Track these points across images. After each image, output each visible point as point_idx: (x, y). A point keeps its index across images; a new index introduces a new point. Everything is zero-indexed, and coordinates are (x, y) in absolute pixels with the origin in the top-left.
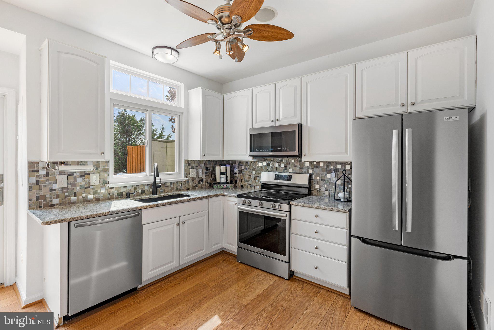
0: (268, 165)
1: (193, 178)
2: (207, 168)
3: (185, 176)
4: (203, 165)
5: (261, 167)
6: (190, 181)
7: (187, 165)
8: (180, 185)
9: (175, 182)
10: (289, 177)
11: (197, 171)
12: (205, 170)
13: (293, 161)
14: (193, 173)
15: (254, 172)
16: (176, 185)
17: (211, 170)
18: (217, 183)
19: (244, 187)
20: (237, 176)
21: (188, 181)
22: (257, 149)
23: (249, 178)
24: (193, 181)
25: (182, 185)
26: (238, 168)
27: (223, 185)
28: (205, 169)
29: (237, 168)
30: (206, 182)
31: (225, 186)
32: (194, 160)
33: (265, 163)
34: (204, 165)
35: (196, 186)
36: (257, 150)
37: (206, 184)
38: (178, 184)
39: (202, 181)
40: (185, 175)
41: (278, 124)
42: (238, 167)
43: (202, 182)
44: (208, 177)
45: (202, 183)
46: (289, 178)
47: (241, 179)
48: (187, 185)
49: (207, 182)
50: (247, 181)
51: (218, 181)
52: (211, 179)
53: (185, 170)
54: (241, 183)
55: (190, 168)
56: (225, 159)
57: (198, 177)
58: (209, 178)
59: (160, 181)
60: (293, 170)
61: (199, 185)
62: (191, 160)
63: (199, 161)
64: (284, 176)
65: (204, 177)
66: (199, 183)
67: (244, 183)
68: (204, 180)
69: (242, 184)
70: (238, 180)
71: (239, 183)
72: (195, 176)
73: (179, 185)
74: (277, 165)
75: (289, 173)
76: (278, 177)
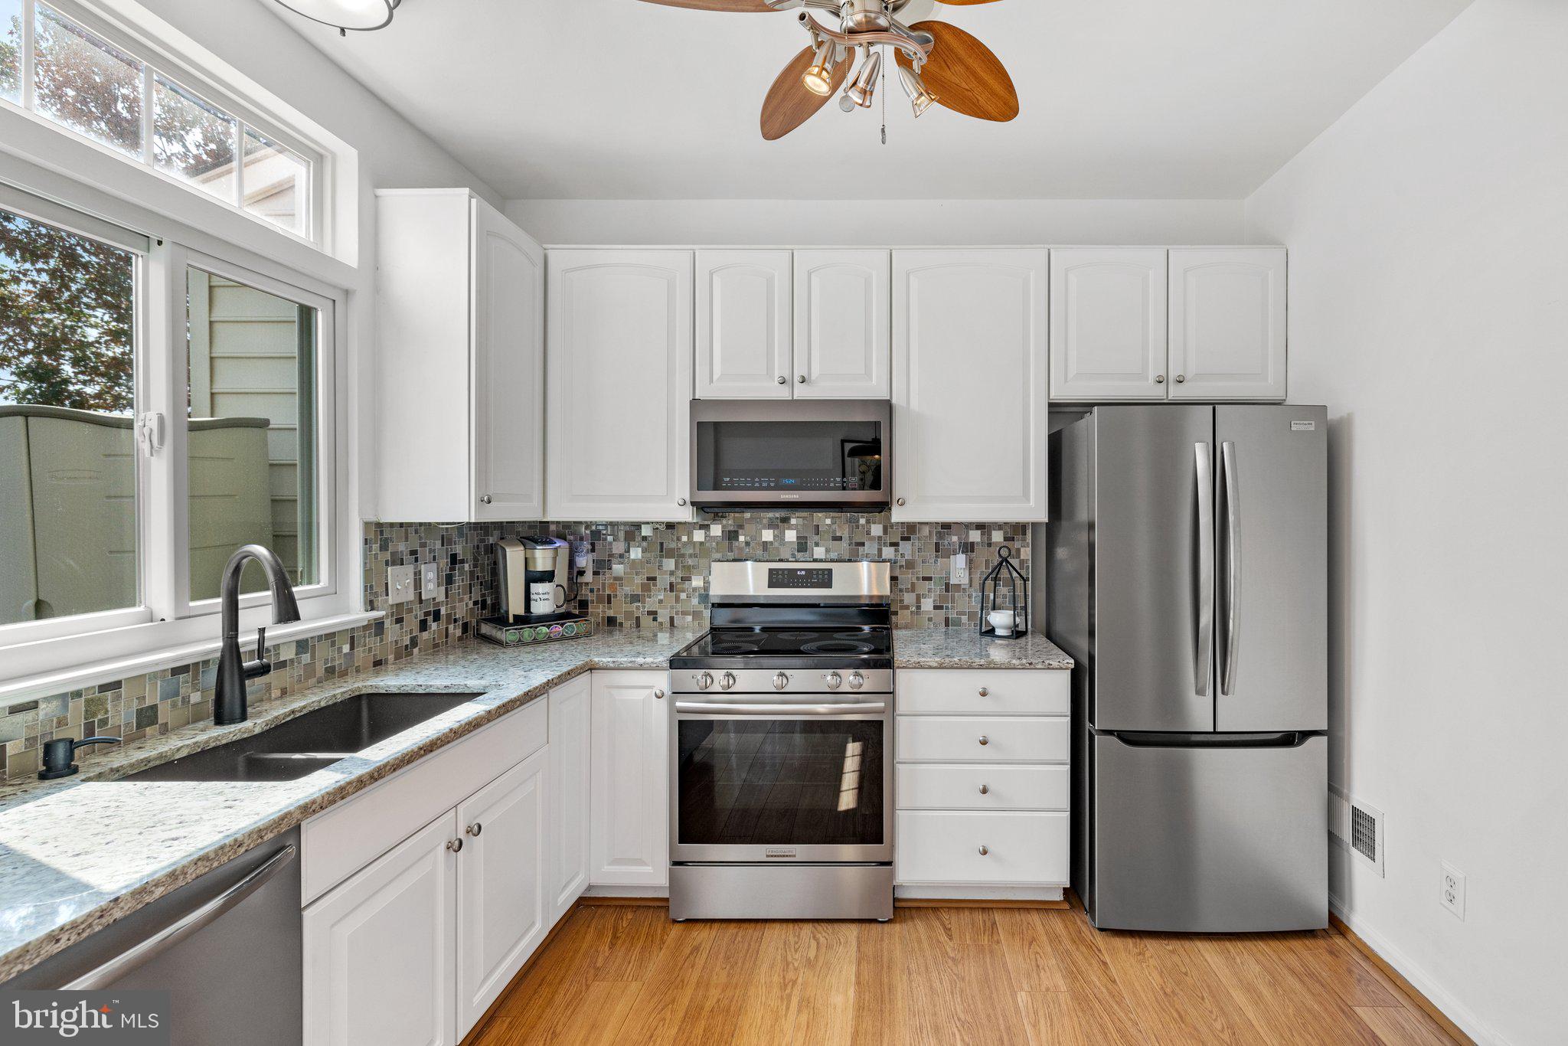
0: (731, 536)
1: (399, 605)
2: (454, 559)
3: (365, 604)
4: (438, 543)
5: (701, 543)
6: (387, 623)
7: (376, 547)
8: (346, 649)
9: (320, 638)
10: (823, 575)
11: (415, 574)
12: (447, 565)
13: (828, 521)
14: (400, 584)
15: (670, 564)
16: (323, 651)
17: (467, 566)
18: (511, 620)
19: (621, 624)
20: (587, 584)
21: (378, 626)
22: (728, 479)
23: (646, 588)
24: (399, 621)
25: (352, 648)
26: (593, 550)
27: (548, 627)
28: (444, 562)
29: (588, 552)
30: (448, 616)
31: (557, 629)
32: (401, 525)
33: (716, 530)
34: (443, 545)
35: (414, 642)
36: (727, 482)
37: (451, 627)
38: (333, 644)
39: (437, 616)
40: (365, 596)
41: (801, 392)
42: (593, 545)
43: (434, 621)
44: (459, 595)
45: (434, 626)
46: (824, 579)
47: (607, 592)
48: (373, 642)
49: (455, 621)
50: (635, 598)
51: (515, 606)
52: (467, 606)
53: (368, 573)
54: (610, 608)
55: (387, 564)
56: (552, 516)
57: (421, 601)
58: (461, 600)
59: (261, 641)
60: (827, 551)
61: (425, 635)
62: (392, 525)
63: (423, 528)
64: (803, 573)
65: (442, 598)
66: (424, 626)
67: (625, 607)
68: (443, 611)
69: (611, 613)
70: (590, 597)
71: (598, 611)
72: (411, 596)
73: (340, 649)
74: (768, 535)
75: (815, 561)
76: (780, 577)
